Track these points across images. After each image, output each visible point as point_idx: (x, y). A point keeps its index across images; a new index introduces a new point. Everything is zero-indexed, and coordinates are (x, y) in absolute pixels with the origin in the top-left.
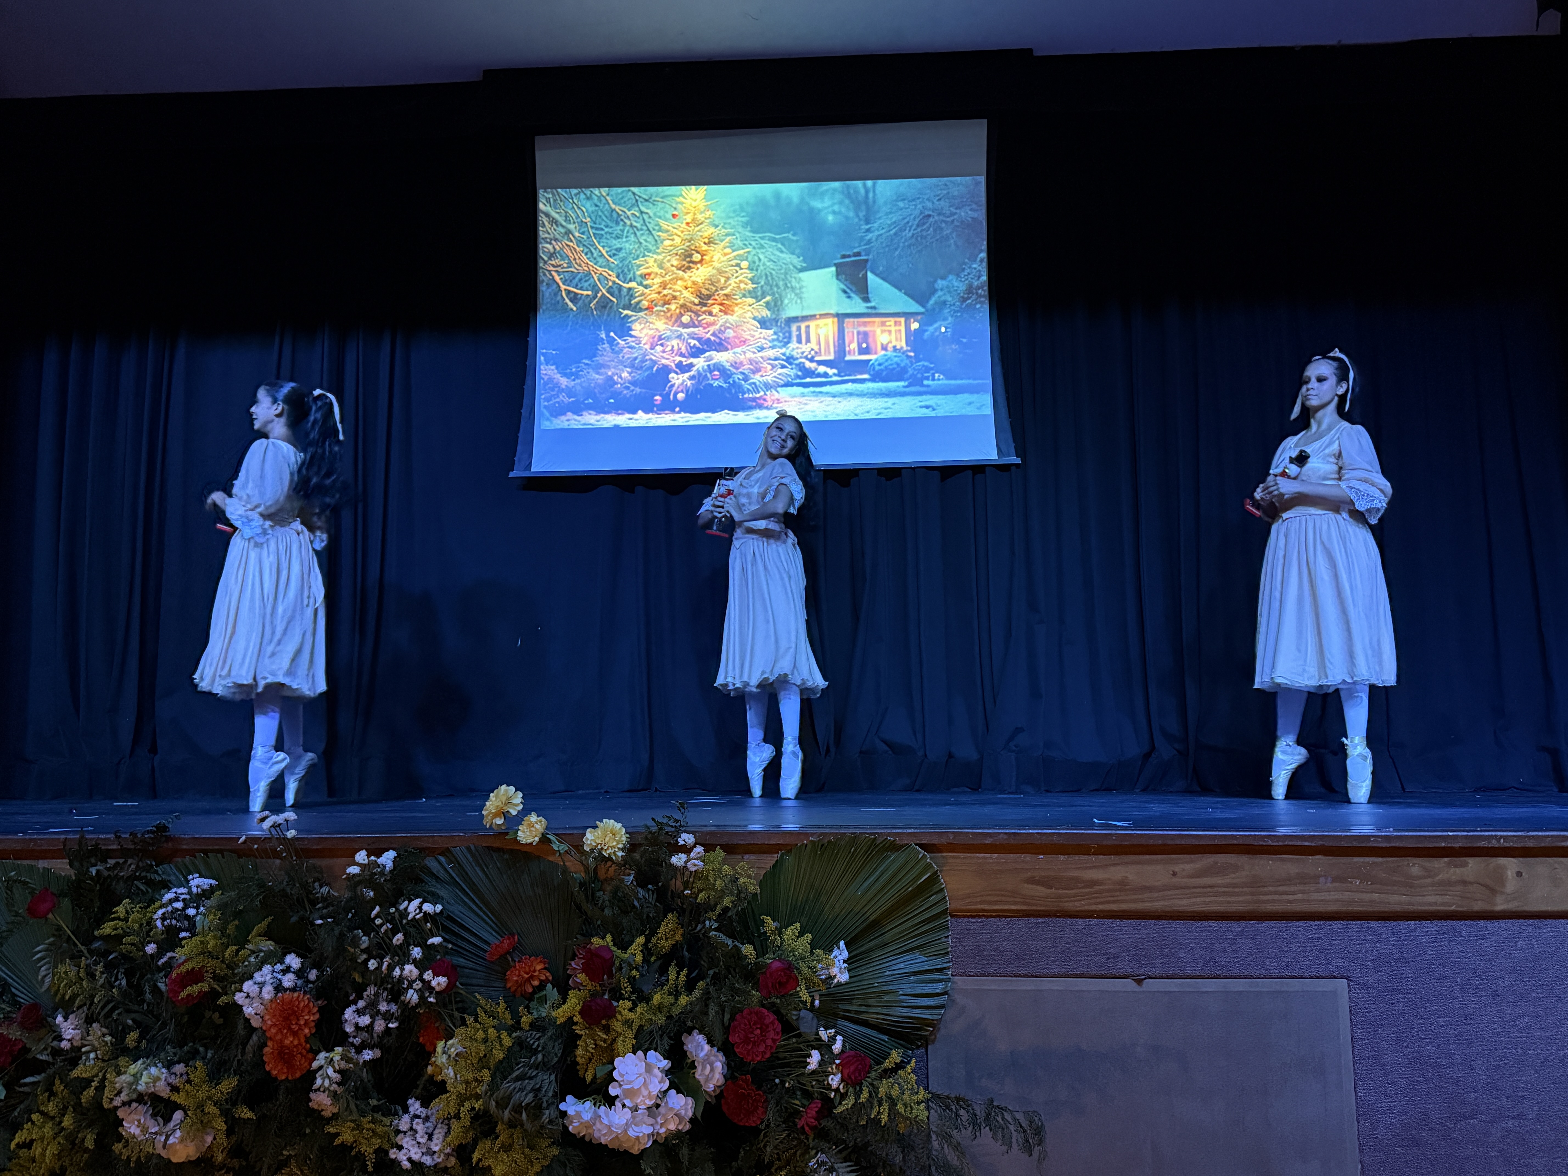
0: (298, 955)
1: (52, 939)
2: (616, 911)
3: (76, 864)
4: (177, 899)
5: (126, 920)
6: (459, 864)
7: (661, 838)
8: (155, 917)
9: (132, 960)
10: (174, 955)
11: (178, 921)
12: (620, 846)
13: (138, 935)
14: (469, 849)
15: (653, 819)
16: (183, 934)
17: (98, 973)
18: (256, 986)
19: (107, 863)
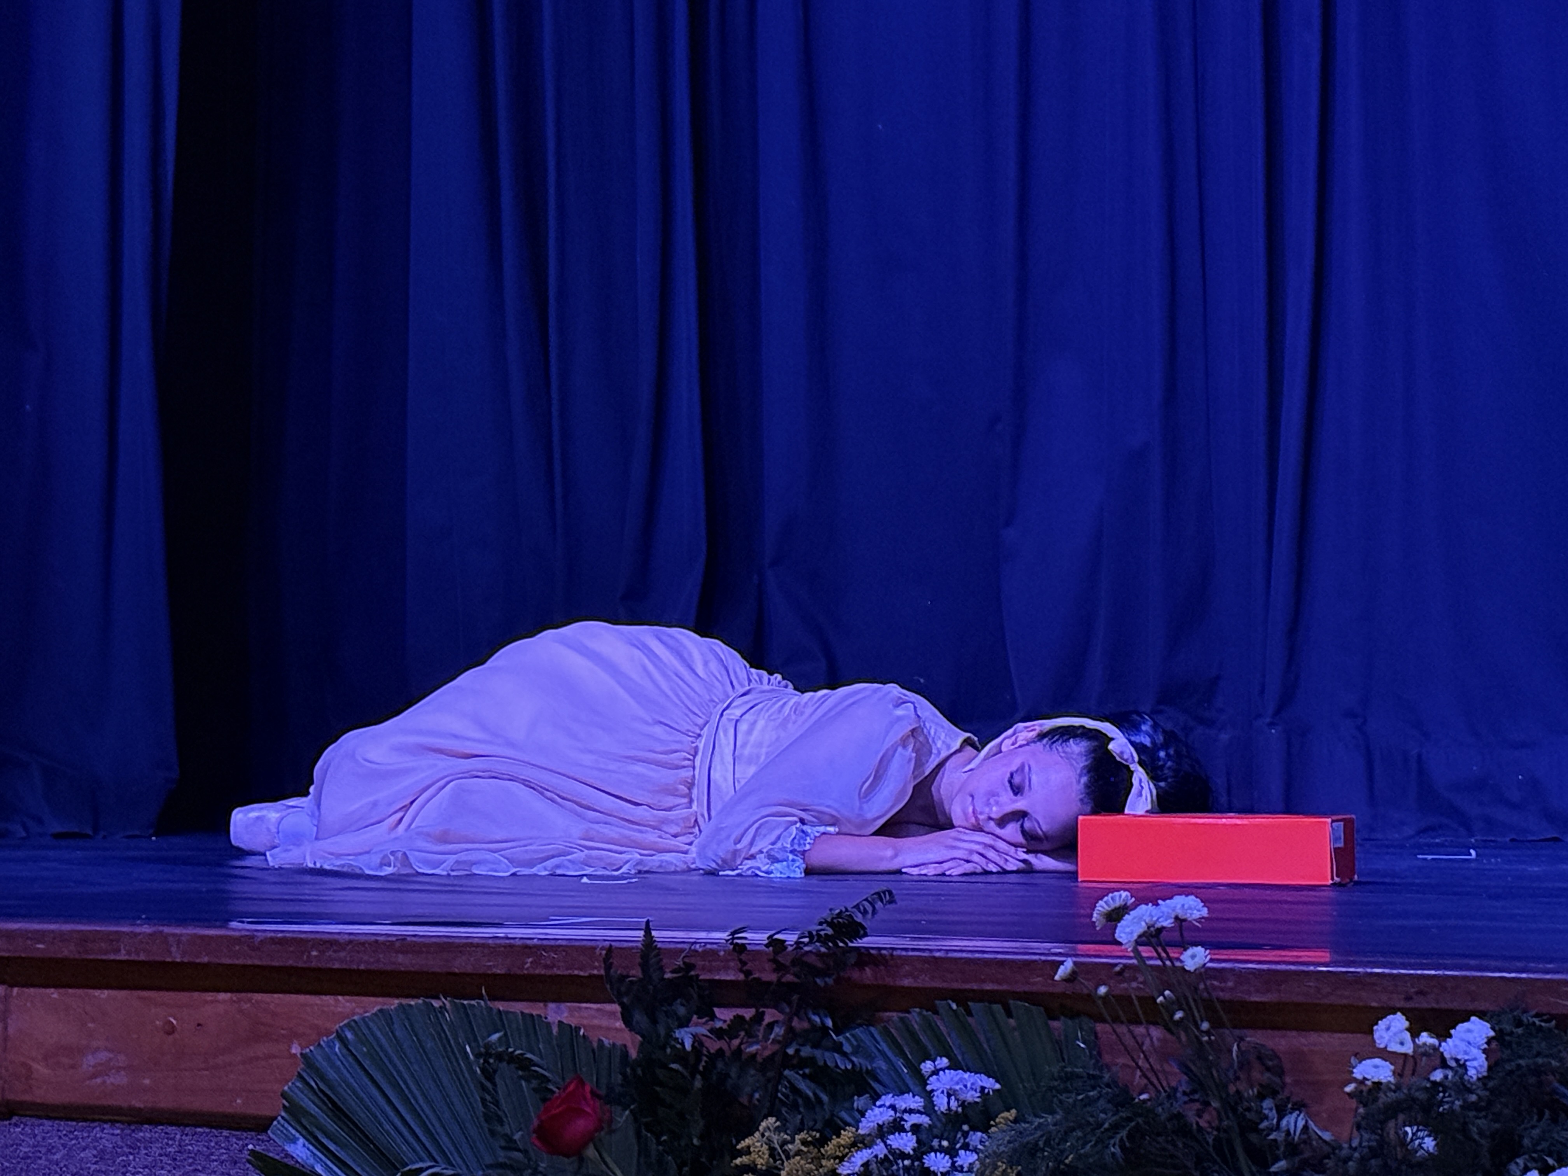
19: (713, 1017)
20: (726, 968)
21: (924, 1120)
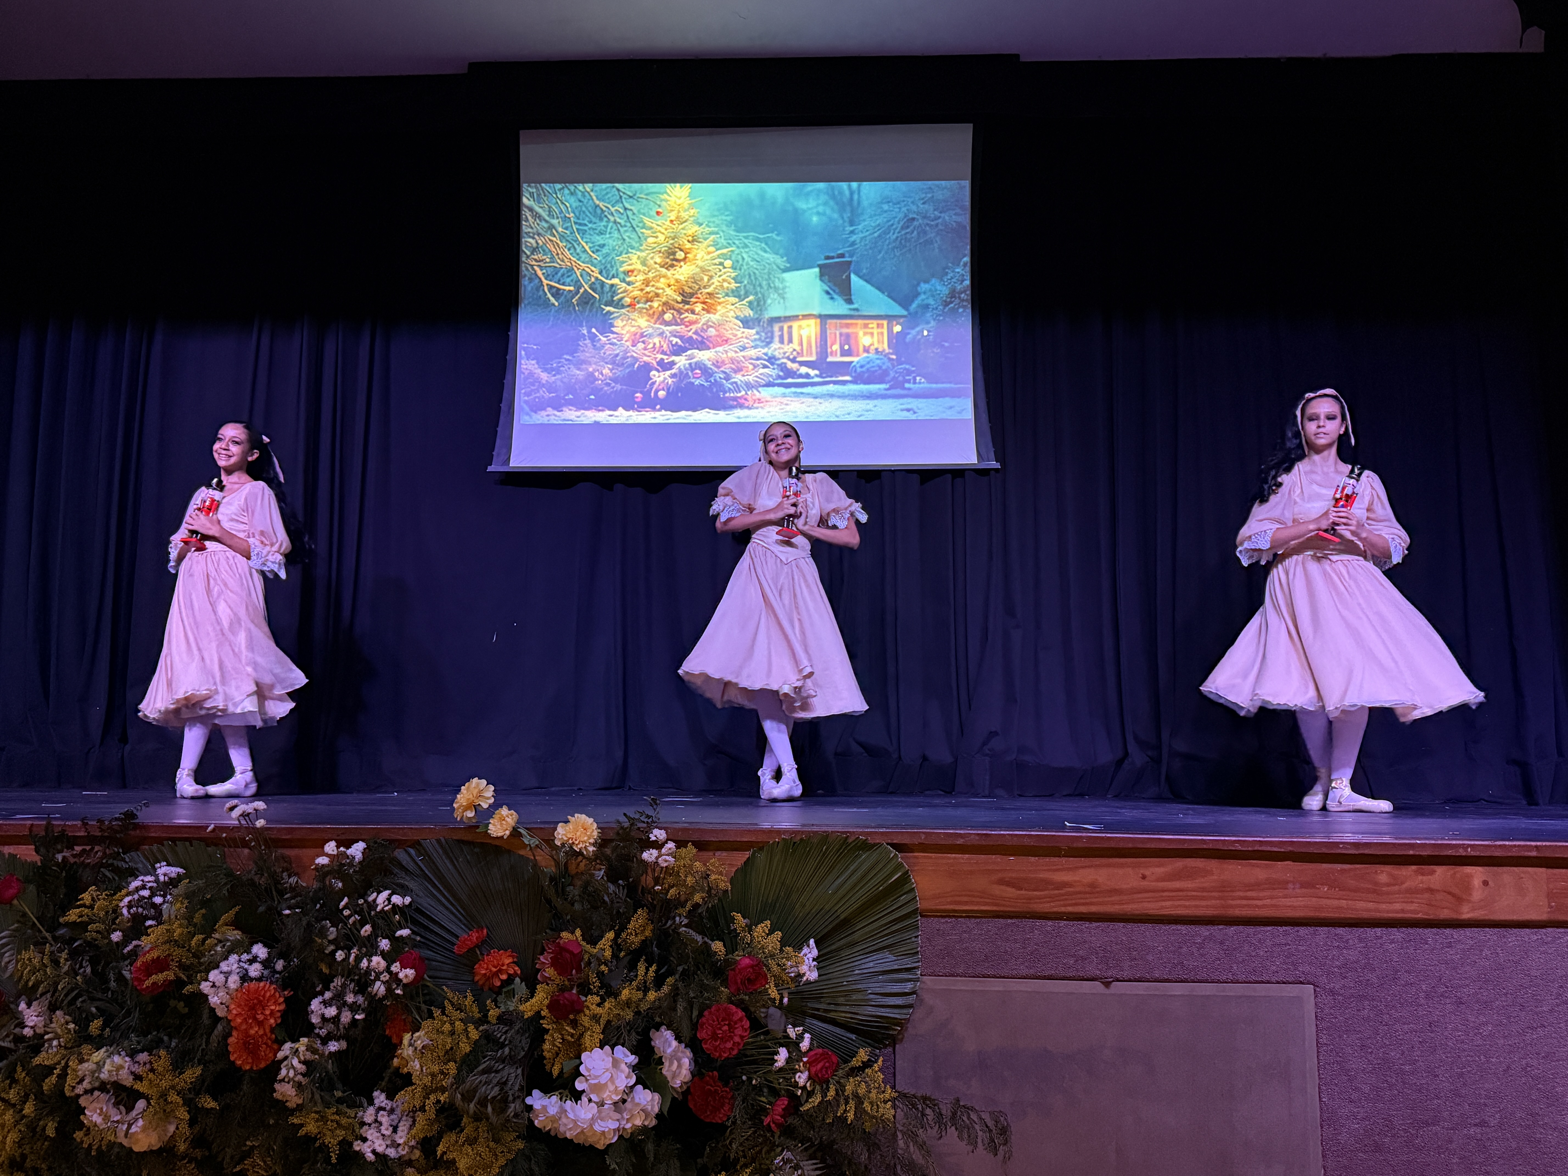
0: (265, 945)
1: (16, 925)
2: (587, 906)
3: (43, 850)
4: (143, 887)
5: (91, 907)
6: (429, 857)
7: (633, 834)
8: (122, 904)
9: (97, 947)
10: (140, 943)
11: (144, 910)
12: (592, 841)
13: (104, 923)
14: (438, 841)
15: (625, 814)
16: (149, 923)
17: (62, 960)
18: (222, 976)
19: (73, 849)
20: (80, 831)
21: (155, 885)
